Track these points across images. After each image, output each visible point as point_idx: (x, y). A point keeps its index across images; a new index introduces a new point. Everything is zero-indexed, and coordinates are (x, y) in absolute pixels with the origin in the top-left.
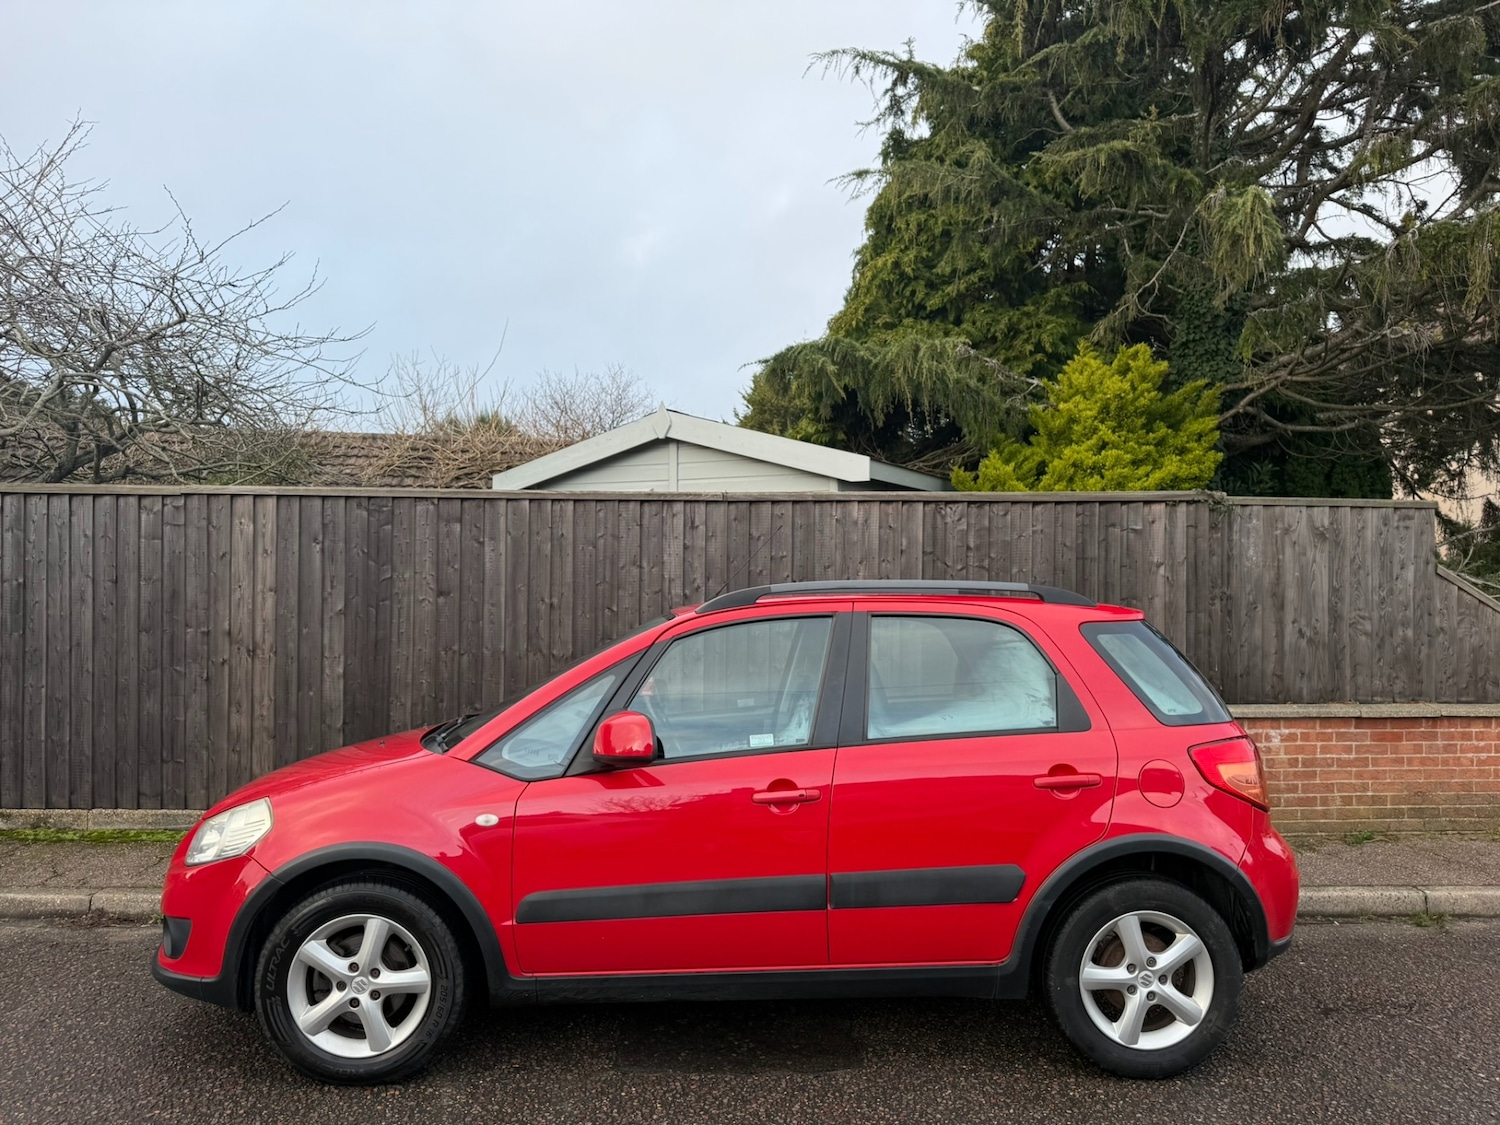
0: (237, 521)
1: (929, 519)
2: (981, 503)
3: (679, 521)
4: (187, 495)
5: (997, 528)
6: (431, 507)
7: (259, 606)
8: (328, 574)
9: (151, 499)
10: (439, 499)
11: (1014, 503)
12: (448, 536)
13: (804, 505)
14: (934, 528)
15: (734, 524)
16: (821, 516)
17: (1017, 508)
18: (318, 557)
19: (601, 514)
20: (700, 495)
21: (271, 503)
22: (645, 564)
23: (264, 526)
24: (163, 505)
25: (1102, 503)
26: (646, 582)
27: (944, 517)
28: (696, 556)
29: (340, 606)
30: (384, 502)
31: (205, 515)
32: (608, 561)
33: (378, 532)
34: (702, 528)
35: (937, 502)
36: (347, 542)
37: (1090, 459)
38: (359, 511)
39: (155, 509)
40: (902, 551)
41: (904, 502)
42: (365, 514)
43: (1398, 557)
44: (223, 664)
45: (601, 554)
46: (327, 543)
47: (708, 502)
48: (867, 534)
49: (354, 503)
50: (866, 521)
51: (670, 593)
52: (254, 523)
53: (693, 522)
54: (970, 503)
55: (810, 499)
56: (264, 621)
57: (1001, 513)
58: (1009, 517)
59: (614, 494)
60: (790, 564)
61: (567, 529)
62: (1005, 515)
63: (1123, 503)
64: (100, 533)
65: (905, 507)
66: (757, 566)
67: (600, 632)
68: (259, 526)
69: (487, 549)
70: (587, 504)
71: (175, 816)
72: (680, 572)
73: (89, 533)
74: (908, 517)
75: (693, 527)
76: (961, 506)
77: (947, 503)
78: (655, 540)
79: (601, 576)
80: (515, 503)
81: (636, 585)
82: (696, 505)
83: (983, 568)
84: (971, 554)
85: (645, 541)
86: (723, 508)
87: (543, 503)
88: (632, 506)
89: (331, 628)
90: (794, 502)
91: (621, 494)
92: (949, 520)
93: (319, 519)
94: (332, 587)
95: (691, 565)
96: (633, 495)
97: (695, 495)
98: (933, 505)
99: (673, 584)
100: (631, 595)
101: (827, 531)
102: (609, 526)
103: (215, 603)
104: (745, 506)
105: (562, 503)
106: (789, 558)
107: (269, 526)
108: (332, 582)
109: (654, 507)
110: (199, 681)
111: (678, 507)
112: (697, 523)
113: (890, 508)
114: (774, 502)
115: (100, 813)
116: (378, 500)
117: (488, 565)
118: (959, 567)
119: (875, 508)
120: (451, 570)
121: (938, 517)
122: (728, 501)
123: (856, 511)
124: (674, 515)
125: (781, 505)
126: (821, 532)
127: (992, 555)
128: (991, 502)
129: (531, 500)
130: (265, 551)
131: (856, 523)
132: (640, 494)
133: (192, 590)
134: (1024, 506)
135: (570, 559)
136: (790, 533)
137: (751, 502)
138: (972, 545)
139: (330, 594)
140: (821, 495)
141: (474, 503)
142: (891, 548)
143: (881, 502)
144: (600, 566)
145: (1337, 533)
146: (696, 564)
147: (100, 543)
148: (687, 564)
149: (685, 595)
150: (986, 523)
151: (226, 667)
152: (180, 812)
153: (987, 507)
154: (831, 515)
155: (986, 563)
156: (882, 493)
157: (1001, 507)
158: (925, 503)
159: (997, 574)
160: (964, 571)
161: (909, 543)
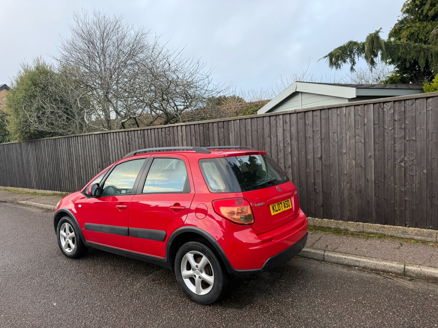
0: (178, 133)
1: (376, 110)
3: (281, 122)
4: (169, 127)
5: (409, 111)
6: (217, 124)
9: (163, 129)
10: (218, 122)
11: (416, 99)
12: (221, 132)
13: (325, 110)
14: (378, 113)
15: (299, 120)
16: (331, 113)
17: (418, 101)
18: (194, 140)
19: (258, 122)
20: (287, 112)
21: (184, 127)
22: (272, 137)
24: (166, 130)
26: (273, 143)
27: (383, 109)
28: (287, 133)
30: (207, 124)
31: (172, 132)
32: (261, 136)
33: (206, 133)
34: (289, 123)
35: (379, 103)
36: (200, 136)
38: (201, 128)
39: (164, 131)
40: (365, 124)
41: (365, 105)
42: (203, 128)
45: (259, 134)
46: (196, 137)
47: (290, 114)
48: (350, 119)
49: (201, 125)
50: (349, 114)
51: (280, 146)
53: (286, 121)
54: (395, 101)
55: (326, 108)
57: (410, 104)
58: (414, 105)
59: (261, 115)
60: (320, 133)
61: (249, 128)
62: (412, 104)
64: (156, 138)
65: (366, 106)
66: (308, 135)
68: (183, 133)
69: (230, 135)
70: (254, 119)
72: (282, 138)
74: (367, 111)
75: (286, 123)
76: (390, 103)
77: (384, 103)
78: (274, 128)
79: (259, 141)
80: (236, 121)
81: (269, 144)
82: (287, 115)
83: (402, 128)
84: (396, 123)
85: (271, 129)
86: (295, 115)
87: (243, 120)
88: (267, 117)
90: (321, 110)
92: (385, 110)
93: (194, 130)
97: (286, 112)
98: (378, 104)
99: (280, 143)
100: (268, 147)
101: (334, 119)
102: (261, 125)
104: (303, 113)
105: (248, 119)
106: (319, 131)
107: (185, 133)
109: (274, 117)
111: (281, 117)
112: (287, 121)
113: (359, 108)
114: (313, 111)
116: (205, 124)
117: (231, 140)
118: (391, 129)
119: (352, 108)
120: (222, 142)
121: (380, 109)
122: (297, 112)
123: (345, 110)
124: (280, 120)
125: (316, 111)
126: (332, 120)
127: (407, 123)
128: (405, 100)
129: (240, 120)
130: (184, 139)
131: (345, 115)
134: (422, 100)
135: (251, 136)
136: (319, 122)
137: (305, 112)
138: (397, 119)
140: (330, 106)
141: (226, 122)
142: (360, 123)
143: (355, 106)
144: (259, 138)
146: (287, 135)
147: (156, 140)
148: (285, 136)
149: (284, 146)
150: (403, 109)
153: (403, 102)
154: (335, 113)
155: (403, 126)
156: (355, 102)
157: (410, 101)
158: (374, 104)
159: (409, 131)
160: (393, 130)
161: (368, 121)
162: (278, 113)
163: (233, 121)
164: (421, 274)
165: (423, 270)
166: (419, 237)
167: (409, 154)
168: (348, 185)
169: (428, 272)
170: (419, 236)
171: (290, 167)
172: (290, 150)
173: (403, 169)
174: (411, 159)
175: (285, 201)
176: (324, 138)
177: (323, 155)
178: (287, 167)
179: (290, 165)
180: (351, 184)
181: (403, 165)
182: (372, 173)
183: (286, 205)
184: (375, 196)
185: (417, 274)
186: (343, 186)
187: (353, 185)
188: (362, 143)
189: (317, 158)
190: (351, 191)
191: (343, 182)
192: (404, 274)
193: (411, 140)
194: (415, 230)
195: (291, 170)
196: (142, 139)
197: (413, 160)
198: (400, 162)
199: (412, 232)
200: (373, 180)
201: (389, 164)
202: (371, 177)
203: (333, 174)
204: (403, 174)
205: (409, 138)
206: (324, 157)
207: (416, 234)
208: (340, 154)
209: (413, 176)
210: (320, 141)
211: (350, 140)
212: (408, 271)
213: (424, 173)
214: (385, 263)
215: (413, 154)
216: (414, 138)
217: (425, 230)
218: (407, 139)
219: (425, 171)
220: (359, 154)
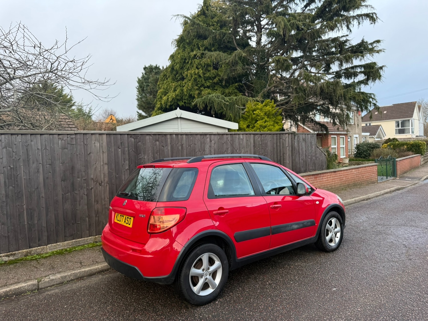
0: (93, 142)
2: (261, 134)
3: (208, 140)
4: (76, 134)
5: (264, 140)
6: (151, 137)
7: (102, 169)
8: (123, 158)
9: (62, 135)
10: (152, 135)
11: (267, 134)
12: (155, 145)
14: (254, 140)
15: (219, 139)
16: (235, 137)
17: (267, 135)
18: (120, 153)
19: (191, 138)
21: (104, 136)
23: (102, 144)
24: (67, 137)
25: (280, 134)
29: (127, 167)
30: (138, 136)
31: (82, 140)
32: (194, 150)
33: (137, 145)
34: (213, 141)
36: (128, 147)
37: (264, 124)
38: (130, 139)
39: (64, 139)
42: (133, 139)
43: (313, 143)
44: (91, 189)
45: (192, 149)
46: (122, 148)
47: (214, 135)
48: (243, 142)
49: (129, 136)
50: (243, 139)
52: (99, 143)
53: (211, 140)
56: (104, 174)
59: (194, 133)
61: (184, 142)
63: (282, 134)
68: (101, 144)
69: (165, 149)
70: (188, 136)
71: (79, 241)
73: (40, 148)
74: (250, 138)
77: (256, 134)
78: (203, 145)
80: (171, 135)
82: (212, 135)
85: (201, 145)
87: (178, 135)
88: (198, 136)
89: (124, 174)
91: (196, 133)
93: (120, 141)
94: (124, 162)
96: (199, 133)
101: (236, 141)
102: (193, 141)
103: (87, 169)
107: (104, 144)
108: (124, 160)
109: (203, 136)
110: (84, 196)
111: (208, 136)
113: (247, 136)
115: (52, 246)
116: (136, 135)
117: (166, 153)
120: (157, 155)
122: (218, 134)
123: (241, 136)
126: (235, 141)
129: (175, 135)
130: (103, 152)
131: (241, 139)
132: (200, 133)
133: (79, 165)
135: (185, 150)
137: (222, 135)
139: (124, 164)
141: (161, 136)
144: (192, 152)
145: (305, 139)
146: (212, 151)
147: (44, 151)
151: (93, 190)
152: (80, 239)
153: (263, 135)
157: (265, 135)
158: (253, 134)
161: (250, 143)
175: (127, 217)
183: (127, 222)
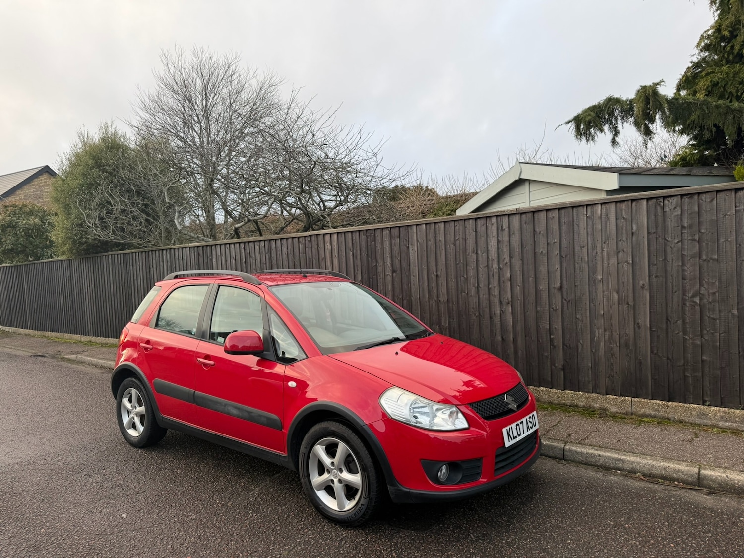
0: (326, 245)
1: (651, 210)
3: (494, 228)
4: (311, 235)
5: (706, 211)
6: (388, 232)
8: (355, 265)
10: (391, 228)
11: (718, 192)
12: (395, 245)
13: (566, 210)
14: (656, 215)
15: (525, 226)
16: (578, 215)
17: (721, 195)
18: (351, 257)
19: (457, 228)
20: (504, 211)
21: (335, 236)
22: (479, 252)
24: (305, 240)
26: (480, 262)
27: (663, 208)
28: (504, 246)
30: (372, 231)
31: (316, 243)
32: (461, 252)
33: (370, 245)
34: (507, 229)
35: (657, 198)
36: (360, 250)
38: (363, 237)
39: (303, 242)
40: (633, 233)
41: (633, 201)
42: (365, 237)
45: (458, 248)
46: (354, 251)
47: (509, 215)
48: (608, 224)
49: (362, 233)
50: (607, 216)
51: (492, 267)
52: (331, 245)
53: (502, 227)
54: (682, 196)
55: (569, 206)
57: (708, 200)
58: (715, 202)
59: (462, 216)
60: (558, 247)
61: (441, 237)
62: (712, 201)
64: (289, 253)
65: (634, 204)
66: (540, 250)
67: (460, 289)
68: (333, 246)
69: (411, 250)
70: (450, 223)
72: (496, 255)
74: (636, 211)
75: (503, 230)
76: (675, 198)
77: (665, 198)
78: (483, 239)
79: (458, 260)
80: (420, 226)
81: (475, 264)
82: (504, 217)
83: (695, 240)
84: (685, 231)
85: (478, 240)
86: (518, 217)
87: (431, 225)
88: (471, 221)
90: (560, 209)
91: (465, 216)
92: (667, 209)
93: (351, 241)
94: (357, 271)
95: (502, 251)
97: (502, 212)
98: (655, 200)
99: (493, 262)
100: (473, 269)
101: (581, 224)
102: (461, 233)
104: (531, 214)
105: (439, 224)
106: (558, 243)
107: (336, 245)
109: (483, 221)
111: (494, 220)
112: (504, 227)
113: (623, 206)
114: (547, 210)
116: (370, 231)
117: (411, 257)
118: (676, 241)
119: (612, 207)
120: (397, 261)
121: (659, 208)
122: (520, 213)
124: (492, 224)
125: (552, 211)
126: (578, 225)
127: (703, 231)
128: (699, 194)
129: (426, 224)
130: (335, 256)
131: (600, 217)
134: (727, 193)
135: (444, 252)
136: (558, 228)
137: (533, 212)
138: (686, 225)
139: (357, 273)
140: (576, 203)
141: (404, 228)
142: (624, 232)
143: (616, 202)
144: (458, 254)
146: (505, 251)
147: (290, 256)
148: (500, 250)
149: (499, 267)
150: (696, 209)
153: (696, 197)
154: (584, 214)
155: (697, 237)
156: (617, 196)
157: (708, 196)
158: (648, 199)
159: (707, 244)
160: (680, 243)
161: (638, 227)
162: (490, 213)
163: (415, 227)
164: (727, 484)
165: (730, 476)
166: (727, 424)
167: (708, 283)
168: (607, 333)
169: (738, 480)
170: (726, 421)
171: (509, 303)
172: (509, 275)
173: (698, 308)
174: (711, 291)
176: (566, 256)
177: (565, 283)
178: (504, 303)
179: (510, 299)
180: (611, 332)
181: (698, 301)
182: (645, 314)
184: (652, 352)
185: (720, 484)
186: (597, 335)
187: (614, 334)
188: (629, 263)
189: (554, 288)
190: (610, 343)
191: (598, 329)
192: (699, 483)
193: (711, 259)
194: (719, 411)
195: (510, 308)
196: (267, 255)
197: (714, 293)
198: (694, 296)
199: (715, 415)
200: (649, 326)
201: (675, 299)
202: (645, 322)
203: (582, 314)
204: (698, 316)
205: (707, 256)
206: (565, 286)
207: (722, 417)
208: (592, 282)
209: (715, 319)
210: (559, 260)
211: (608, 259)
212: (706, 477)
213: (733, 315)
214: (666, 464)
215: (714, 283)
216: (716, 257)
217: (737, 411)
218: (704, 258)
219: (735, 312)
220: (623, 283)
